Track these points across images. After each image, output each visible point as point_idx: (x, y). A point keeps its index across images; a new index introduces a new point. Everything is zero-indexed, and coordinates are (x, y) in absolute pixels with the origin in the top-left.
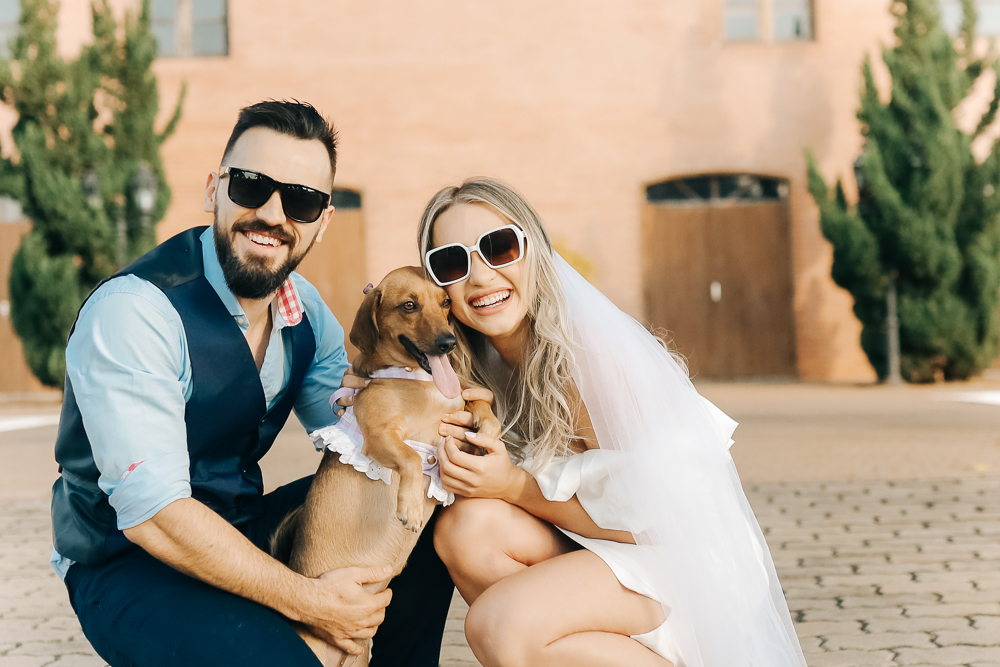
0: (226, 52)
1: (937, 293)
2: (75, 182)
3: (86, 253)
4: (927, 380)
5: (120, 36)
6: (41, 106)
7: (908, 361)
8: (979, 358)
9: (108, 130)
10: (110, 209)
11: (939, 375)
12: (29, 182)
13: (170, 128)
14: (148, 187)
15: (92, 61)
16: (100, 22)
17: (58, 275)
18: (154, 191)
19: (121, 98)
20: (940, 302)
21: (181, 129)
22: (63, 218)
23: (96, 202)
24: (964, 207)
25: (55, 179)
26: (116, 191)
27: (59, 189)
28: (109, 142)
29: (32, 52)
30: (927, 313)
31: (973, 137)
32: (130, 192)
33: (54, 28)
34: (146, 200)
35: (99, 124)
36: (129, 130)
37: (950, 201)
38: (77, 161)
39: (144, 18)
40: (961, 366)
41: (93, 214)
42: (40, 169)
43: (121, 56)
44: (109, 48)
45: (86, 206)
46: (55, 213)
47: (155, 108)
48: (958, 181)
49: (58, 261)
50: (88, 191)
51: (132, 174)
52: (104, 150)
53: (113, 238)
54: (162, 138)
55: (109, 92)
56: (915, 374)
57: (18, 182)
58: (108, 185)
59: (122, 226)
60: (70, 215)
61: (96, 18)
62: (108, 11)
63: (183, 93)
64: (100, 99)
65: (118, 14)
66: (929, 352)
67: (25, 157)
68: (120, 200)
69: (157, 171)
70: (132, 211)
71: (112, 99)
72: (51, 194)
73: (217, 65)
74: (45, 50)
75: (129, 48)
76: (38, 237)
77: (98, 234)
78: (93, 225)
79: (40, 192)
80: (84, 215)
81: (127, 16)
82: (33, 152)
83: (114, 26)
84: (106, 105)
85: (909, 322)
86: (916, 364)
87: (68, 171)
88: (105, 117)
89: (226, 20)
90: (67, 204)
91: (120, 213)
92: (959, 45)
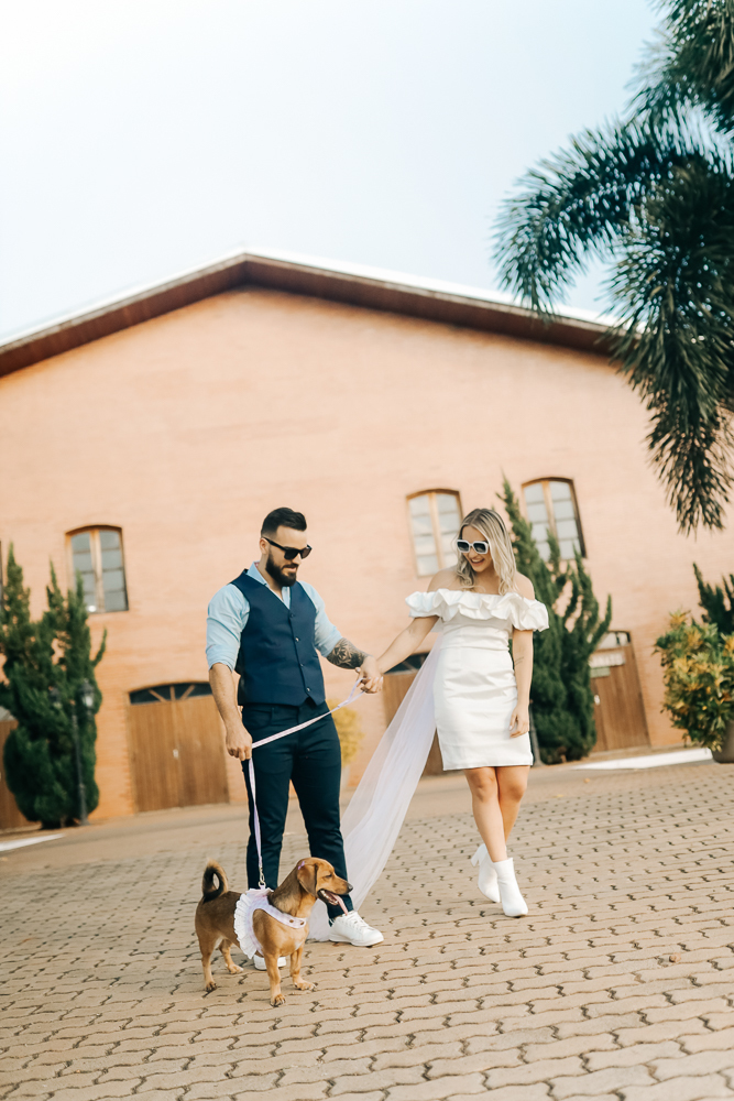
0: (127, 608)
1: (555, 710)
2: (45, 694)
3: (53, 737)
4: (557, 762)
5: (65, 604)
6: (23, 651)
7: (544, 751)
8: (585, 746)
9: (62, 661)
10: (67, 708)
11: (563, 757)
12: (17, 696)
13: (99, 656)
14: (89, 692)
15: (50, 621)
16: (53, 598)
17: (38, 751)
18: (92, 694)
19: (68, 642)
20: (558, 715)
21: (105, 657)
22: (39, 716)
23: (58, 705)
24: (564, 660)
25: (33, 694)
26: (70, 697)
27: (37, 699)
28: (63, 668)
29: (15, 620)
30: (552, 723)
31: (565, 619)
32: (79, 696)
33: (27, 604)
34: (89, 701)
35: (55, 659)
36: (75, 660)
37: (556, 657)
38: (46, 681)
39: (80, 594)
40: (575, 751)
41: (57, 712)
42: (24, 688)
43: (67, 616)
44: (60, 613)
45: (52, 708)
46: (34, 713)
47: (90, 646)
48: (559, 645)
49: (37, 743)
50: (53, 699)
51: (79, 686)
52: (61, 673)
53: (70, 726)
54: (95, 663)
55: (62, 639)
56: (550, 759)
57: (11, 698)
58: (65, 695)
59: (75, 718)
60: (44, 714)
61: (50, 596)
62: (58, 591)
63: (105, 636)
64: (55, 644)
65: (64, 594)
66: (556, 745)
67: (13, 682)
68: (73, 703)
69: (92, 682)
70: (81, 708)
71: (63, 644)
72: (31, 702)
73: (122, 616)
74: (23, 618)
75: (71, 611)
76: (24, 729)
77: (61, 724)
78: (57, 719)
79: (25, 702)
80: (52, 713)
81: (69, 593)
82: (18, 678)
83: (62, 600)
84: (60, 647)
85: (541, 727)
86: (549, 753)
87: (40, 689)
88: (59, 653)
89: (125, 589)
90: (41, 708)
91: (73, 711)
92: (550, 567)
